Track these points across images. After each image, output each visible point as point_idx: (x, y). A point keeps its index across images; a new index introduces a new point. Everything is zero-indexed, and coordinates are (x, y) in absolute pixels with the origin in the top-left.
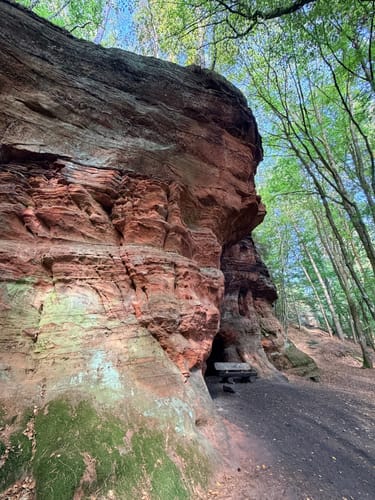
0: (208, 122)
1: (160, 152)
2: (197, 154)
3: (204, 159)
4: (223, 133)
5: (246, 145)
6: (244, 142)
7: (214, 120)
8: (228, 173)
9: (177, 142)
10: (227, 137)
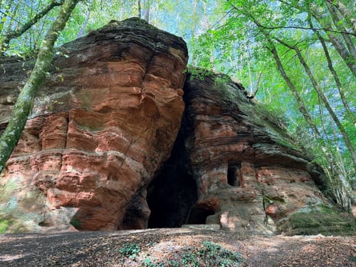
0: (95, 63)
1: (65, 96)
2: (90, 86)
3: (96, 86)
4: (108, 64)
5: (128, 63)
6: (127, 61)
7: (99, 60)
8: (117, 87)
9: (75, 86)
10: (112, 65)
